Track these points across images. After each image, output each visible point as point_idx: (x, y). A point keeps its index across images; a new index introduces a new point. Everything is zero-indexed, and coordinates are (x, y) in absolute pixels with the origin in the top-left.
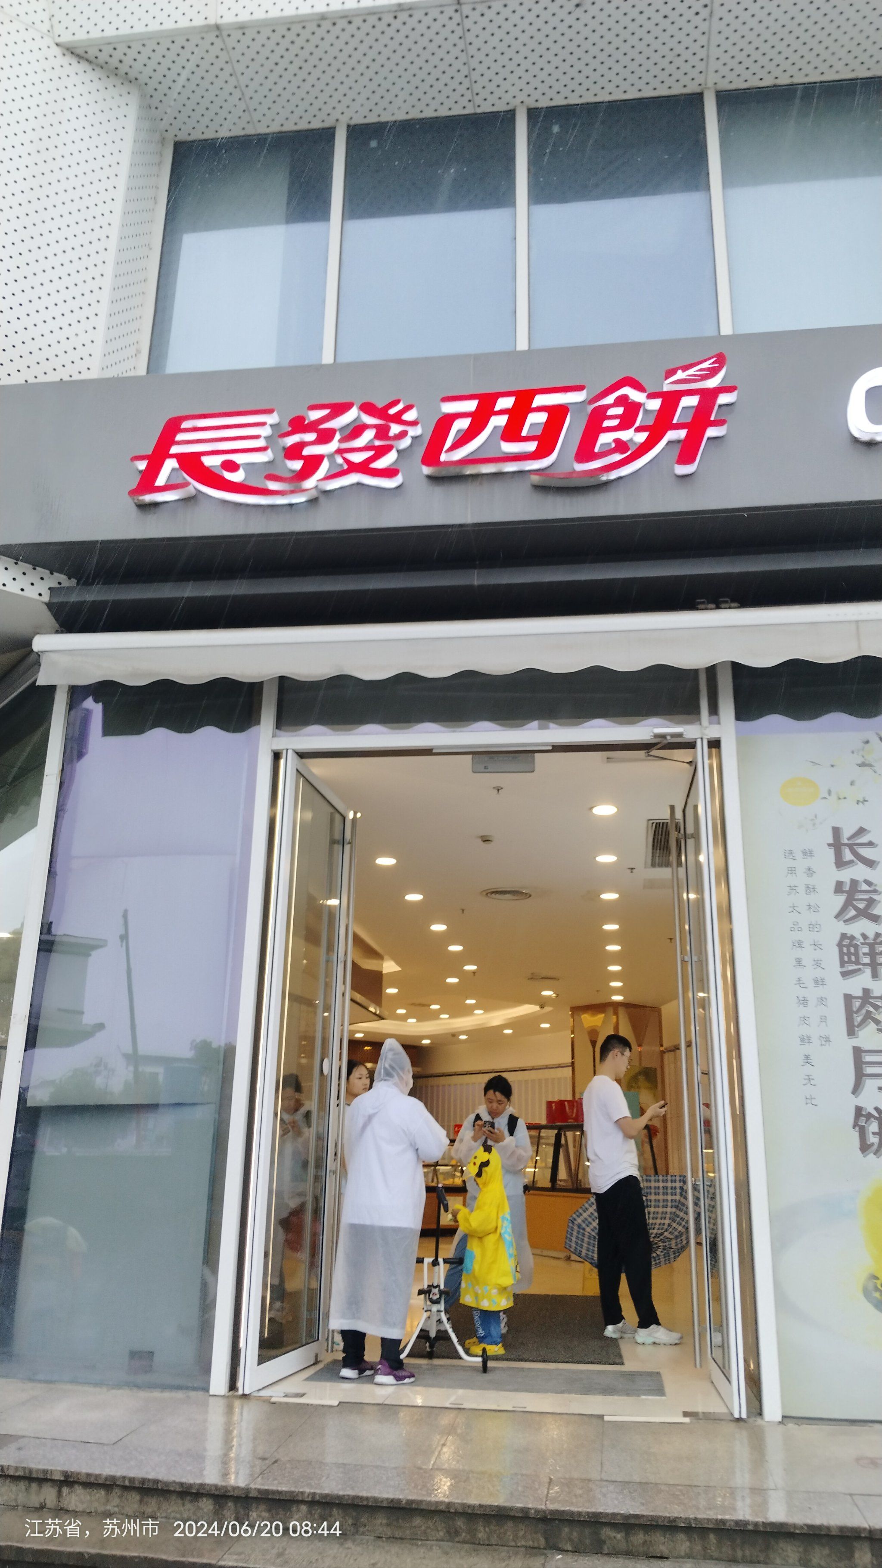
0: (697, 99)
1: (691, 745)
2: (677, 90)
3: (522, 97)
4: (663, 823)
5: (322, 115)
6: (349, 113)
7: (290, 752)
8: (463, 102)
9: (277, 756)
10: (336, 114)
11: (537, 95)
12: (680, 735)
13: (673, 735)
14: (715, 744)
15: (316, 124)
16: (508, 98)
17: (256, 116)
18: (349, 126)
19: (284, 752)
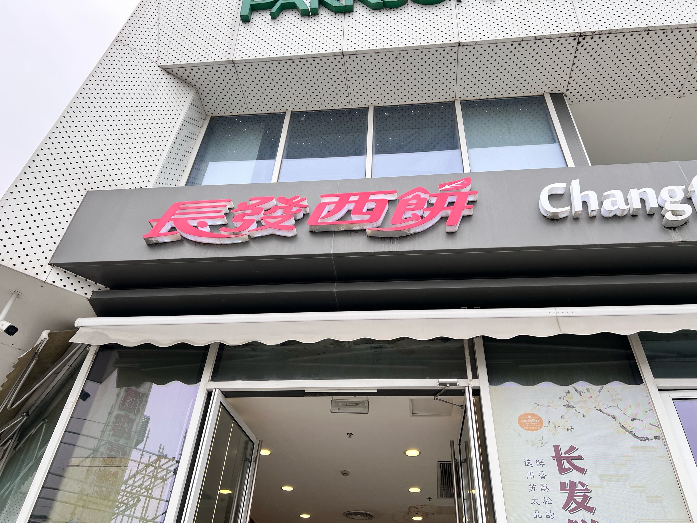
0: (451, 105)
1: (461, 393)
2: (443, 100)
3: (371, 101)
4: (447, 464)
5: (280, 107)
6: (293, 106)
7: (217, 390)
8: (345, 103)
9: (209, 394)
10: (286, 107)
11: (378, 100)
12: (455, 384)
13: (452, 384)
14: (476, 392)
15: (277, 111)
16: (365, 101)
17: (250, 106)
18: (292, 112)
19: (214, 390)
